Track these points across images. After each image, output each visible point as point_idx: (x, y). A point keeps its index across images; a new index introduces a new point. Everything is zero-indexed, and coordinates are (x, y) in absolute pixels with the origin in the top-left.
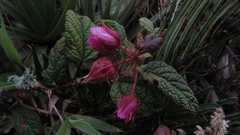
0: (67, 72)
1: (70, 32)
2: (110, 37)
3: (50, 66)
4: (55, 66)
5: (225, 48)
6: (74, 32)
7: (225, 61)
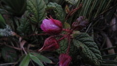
0: (31, 28)
1: (30, 6)
2: (56, 27)
3: (21, 25)
4: (24, 25)
5: (113, 14)
6: (32, 6)
7: (114, 22)
